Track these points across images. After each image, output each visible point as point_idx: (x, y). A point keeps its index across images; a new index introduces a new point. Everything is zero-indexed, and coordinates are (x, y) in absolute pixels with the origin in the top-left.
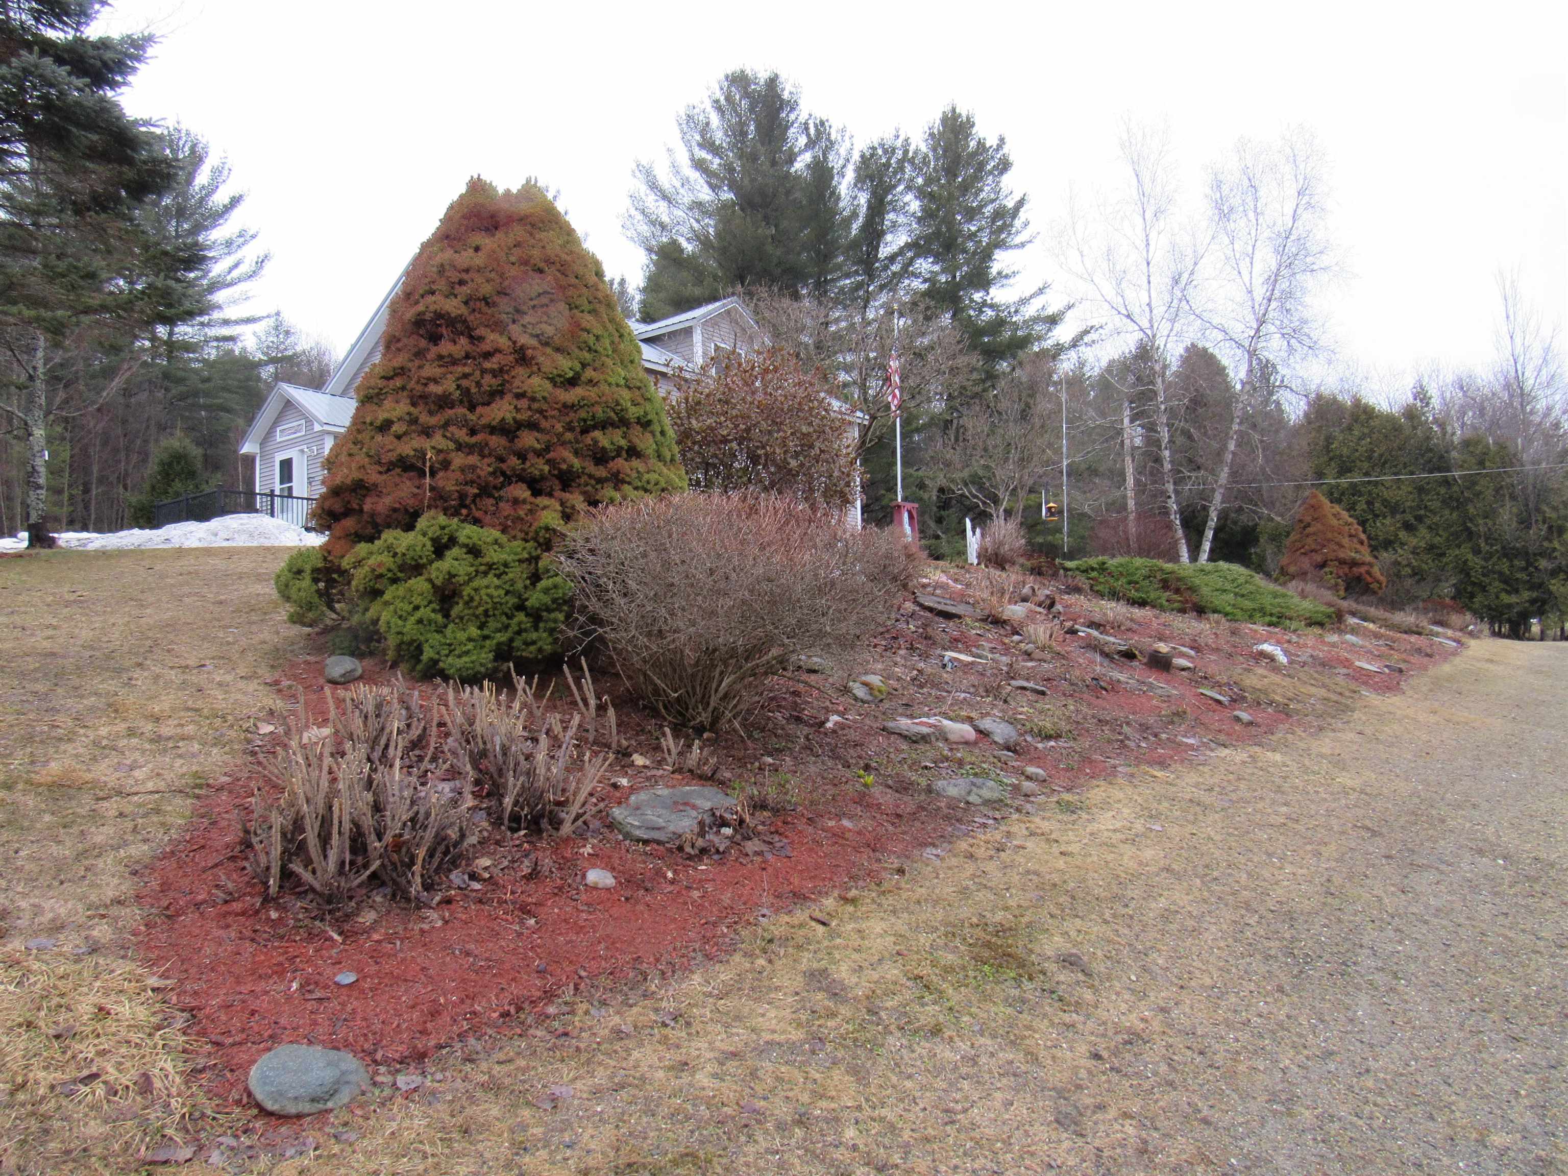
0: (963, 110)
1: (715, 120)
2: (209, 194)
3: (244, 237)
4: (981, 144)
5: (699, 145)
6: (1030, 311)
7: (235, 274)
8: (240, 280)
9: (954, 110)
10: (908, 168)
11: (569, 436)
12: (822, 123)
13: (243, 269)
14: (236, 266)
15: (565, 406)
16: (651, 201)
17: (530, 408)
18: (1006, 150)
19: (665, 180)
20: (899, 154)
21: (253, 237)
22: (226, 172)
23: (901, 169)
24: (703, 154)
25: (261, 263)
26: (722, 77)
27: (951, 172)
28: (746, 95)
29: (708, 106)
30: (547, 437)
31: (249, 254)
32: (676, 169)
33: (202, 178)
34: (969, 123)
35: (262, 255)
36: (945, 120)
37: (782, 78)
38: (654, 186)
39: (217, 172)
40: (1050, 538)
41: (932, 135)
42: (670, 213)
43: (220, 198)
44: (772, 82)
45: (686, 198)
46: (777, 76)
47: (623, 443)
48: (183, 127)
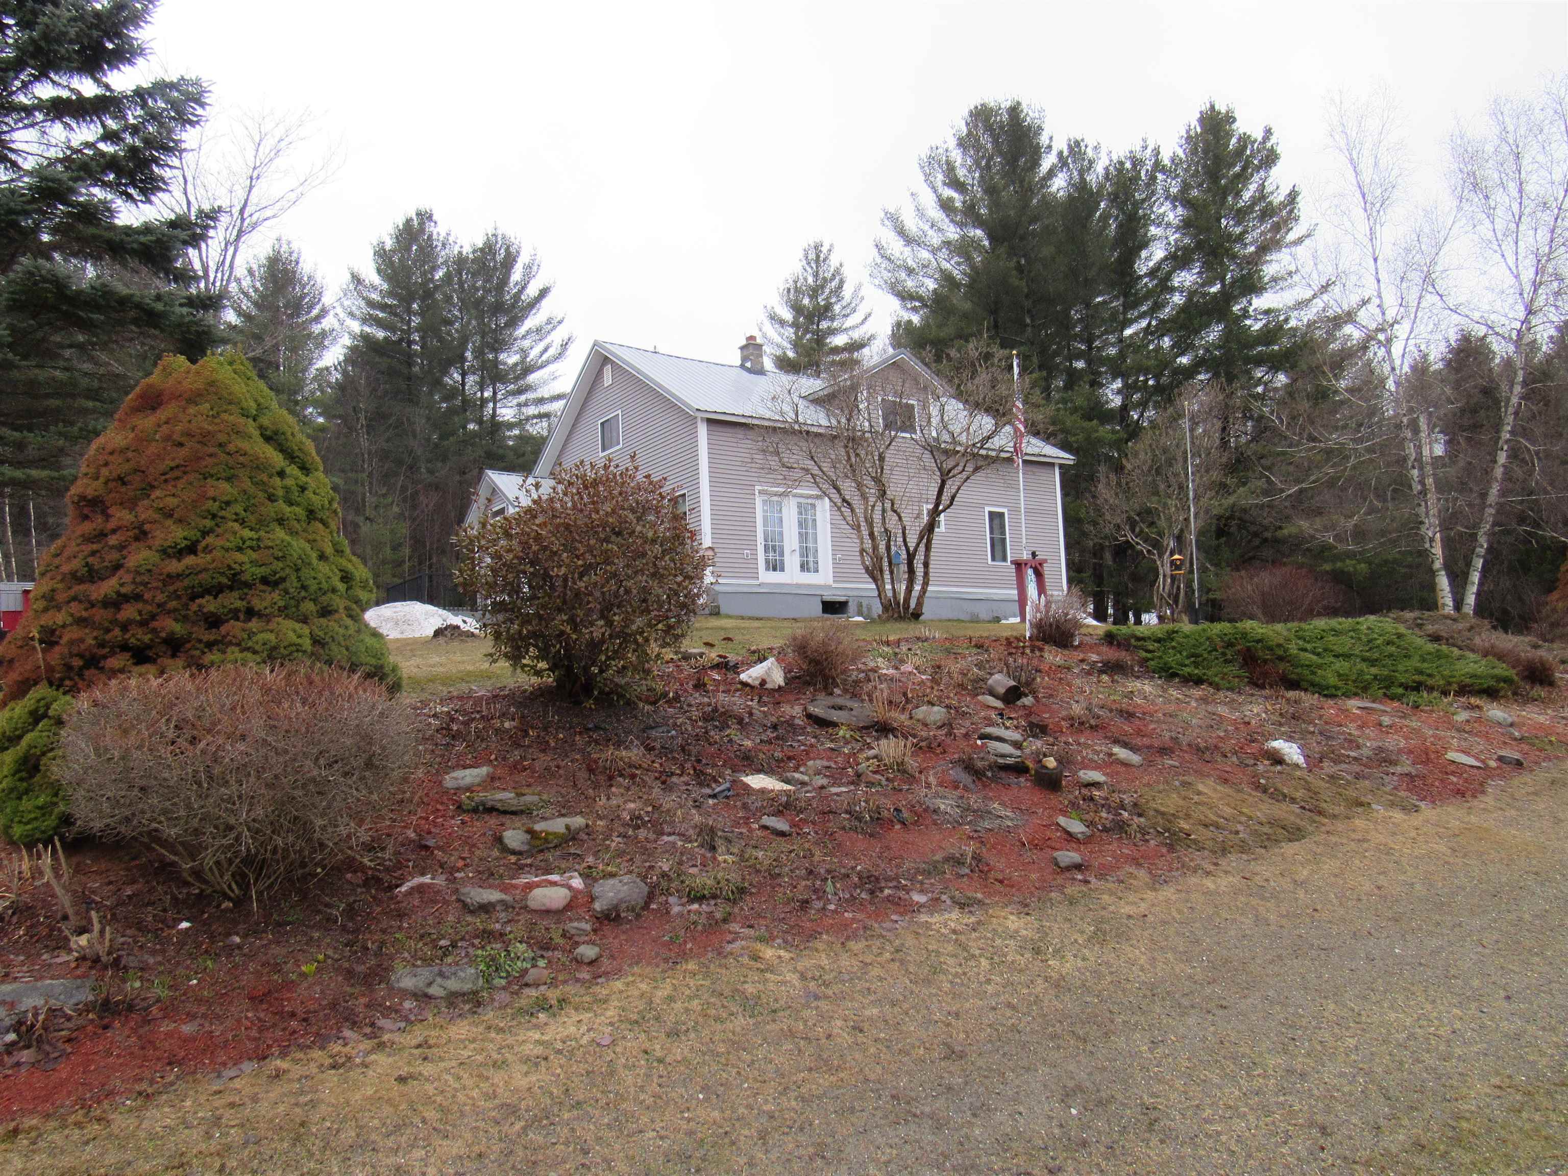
0: (1222, 108)
1: (957, 156)
2: (524, 288)
3: (552, 324)
4: (1245, 140)
5: (945, 184)
6: (1308, 315)
7: (544, 357)
8: (548, 363)
9: (1212, 107)
10: (1160, 176)
11: (173, 604)
12: (1077, 144)
13: (551, 352)
14: (546, 350)
15: (169, 576)
16: (896, 247)
17: (134, 582)
18: (1273, 140)
19: (912, 224)
20: (1149, 165)
21: (560, 322)
22: (535, 268)
23: (1153, 178)
24: (948, 192)
25: (565, 346)
26: (966, 113)
27: (1213, 175)
28: (989, 128)
29: (952, 143)
30: (149, 608)
31: (556, 337)
32: (920, 212)
33: (516, 275)
34: (1230, 119)
35: (566, 338)
36: (1202, 120)
37: (1024, 106)
38: (901, 232)
39: (528, 267)
40: (1339, 564)
41: (1189, 138)
42: (915, 256)
43: (532, 291)
44: (1014, 110)
45: (935, 239)
46: (1019, 103)
47: (239, 604)
48: (500, 232)
